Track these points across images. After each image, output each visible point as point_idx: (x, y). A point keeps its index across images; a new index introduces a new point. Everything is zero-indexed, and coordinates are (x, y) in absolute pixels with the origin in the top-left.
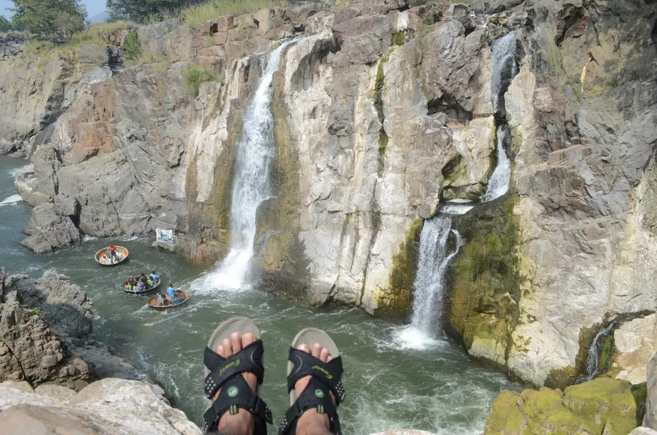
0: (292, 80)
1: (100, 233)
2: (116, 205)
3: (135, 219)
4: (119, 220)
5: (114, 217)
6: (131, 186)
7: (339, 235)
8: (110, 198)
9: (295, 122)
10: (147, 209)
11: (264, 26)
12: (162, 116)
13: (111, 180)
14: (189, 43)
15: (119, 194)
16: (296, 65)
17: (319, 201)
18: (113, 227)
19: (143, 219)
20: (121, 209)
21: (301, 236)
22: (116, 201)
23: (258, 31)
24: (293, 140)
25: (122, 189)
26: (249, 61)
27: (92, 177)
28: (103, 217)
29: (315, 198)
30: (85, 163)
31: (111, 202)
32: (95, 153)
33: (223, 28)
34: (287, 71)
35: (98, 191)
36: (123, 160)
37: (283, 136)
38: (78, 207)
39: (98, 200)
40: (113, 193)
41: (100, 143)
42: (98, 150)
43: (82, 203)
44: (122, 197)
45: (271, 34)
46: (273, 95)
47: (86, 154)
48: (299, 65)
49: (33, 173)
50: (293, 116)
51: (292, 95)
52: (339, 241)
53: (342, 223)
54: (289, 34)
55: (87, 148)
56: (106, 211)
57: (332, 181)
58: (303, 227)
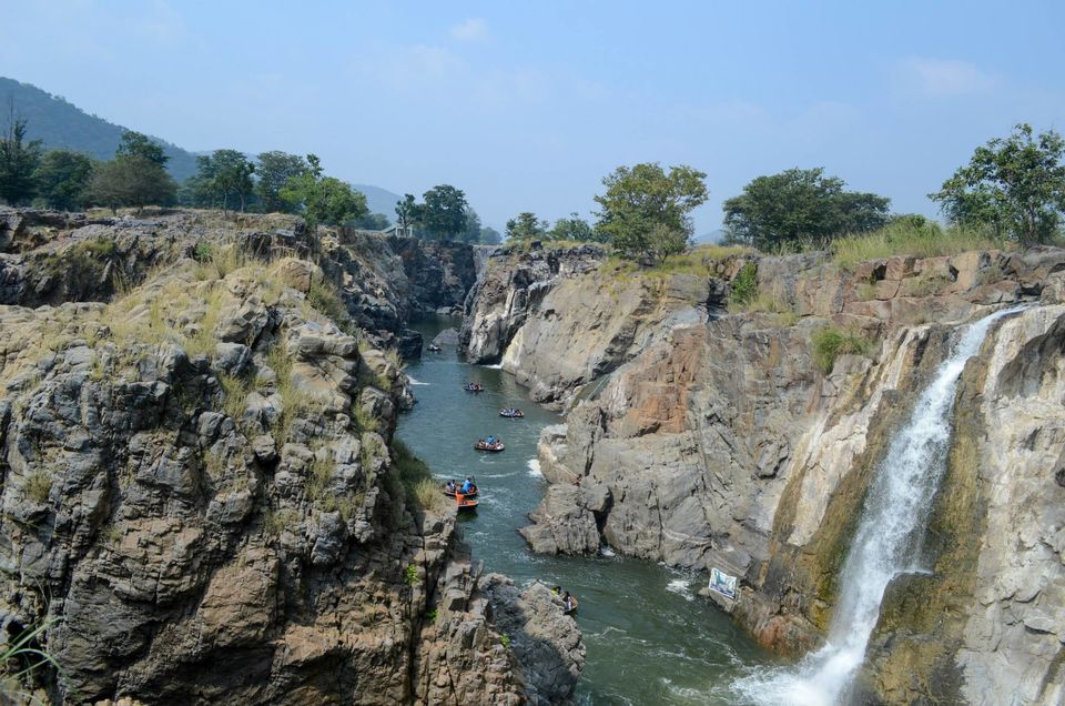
0: (1001, 375)
1: (628, 550)
2: (665, 514)
3: (685, 543)
4: (661, 537)
5: (655, 531)
6: (693, 491)
7: (1039, 680)
8: (657, 501)
9: (994, 449)
10: (707, 533)
11: (966, 279)
12: (767, 394)
13: (666, 474)
14: (834, 290)
15: (672, 497)
16: (1014, 352)
17: (1011, 603)
18: (649, 546)
19: (698, 546)
20: (671, 522)
21: (962, 657)
22: (665, 508)
23: (955, 286)
24: (983, 479)
25: (677, 491)
26: (929, 332)
27: (640, 462)
28: (639, 526)
29: (1004, 594)
30: (636, 439)
31: (656, 507)
32: (655, 429)
33: (893, 274)
34: (995, 358)
35: (643, 487)
36: (690, 449)
37: (965, 468)
38: (609, 502)
39: (639, 500)
40: (665, 495)
41: (665, 416)
42: (660, 425)
43: (617, 497)
44: (676, 504)
45: (973, 294)
46: (960, 396)
47: (641, 427)
48: (1020, 352)
49: (564, 437)
50: (991, 438)
51: (996, 401)
52: (1035, 690)
53: (1050, 658)
54: (1009, 297)
55: (644, 419)
56: (646, 519)
57: (1046, 572)
58: (971, 641)
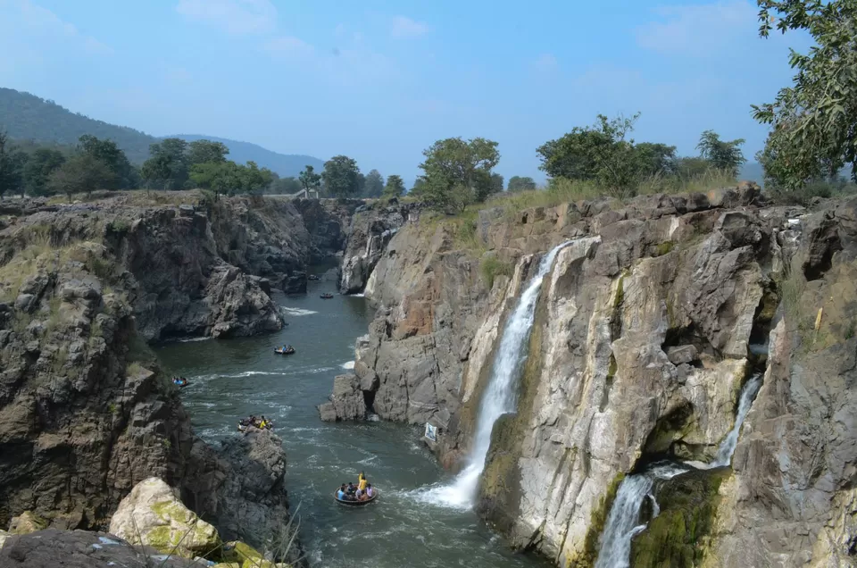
0: (556, 284)
1: (386, 415)
2: (410, 390)
3: (421, 409)
4: (407, 405)
5: (404, 401)
6: (431, 374)
7: (554, 472)
8: (406, 381)
9: (550, 332)
10: (435, 401)
11: (561, 222)
12: (467, 305)
13: (414, 362)
14: (504, 231)
15: (416, 378)
16: (565, 268)
17: (545, 427)
18: (399, 412)
19: (429, 410)
20: (413, 395)
21: (522, 462)
22: (411, 386)
23: (556, 227)
24: (543, 351)
25: (419, 374)
26: (532, 258)
27: (401, 356)
28: (394, 399)
29: (542, 421)
30: (405, 340)
31: (406, 385)
32: (414, 333)
33: (531, 220)
34: (554, 273)
35: (398, 372)
36: (431, 345)
37: (536, 346)
38: (376, 384)
39: (395, 381)
40: (411, 377)
41: (421, 323)
42: (417, 330)
43: (382, 380)
44: (418, 383)
45: (564, 232)
46: (539, 299)
47: (406, 332)
48: (568, 269)
49: (368, 343)
50: (550, 325)
51: (556, 301)
52: (552, 478)
53: (560, 458)
54: (580, 232)
55: (408, 327)
56: (398, 394)
57: (561, 406)
58: (524, 453)
